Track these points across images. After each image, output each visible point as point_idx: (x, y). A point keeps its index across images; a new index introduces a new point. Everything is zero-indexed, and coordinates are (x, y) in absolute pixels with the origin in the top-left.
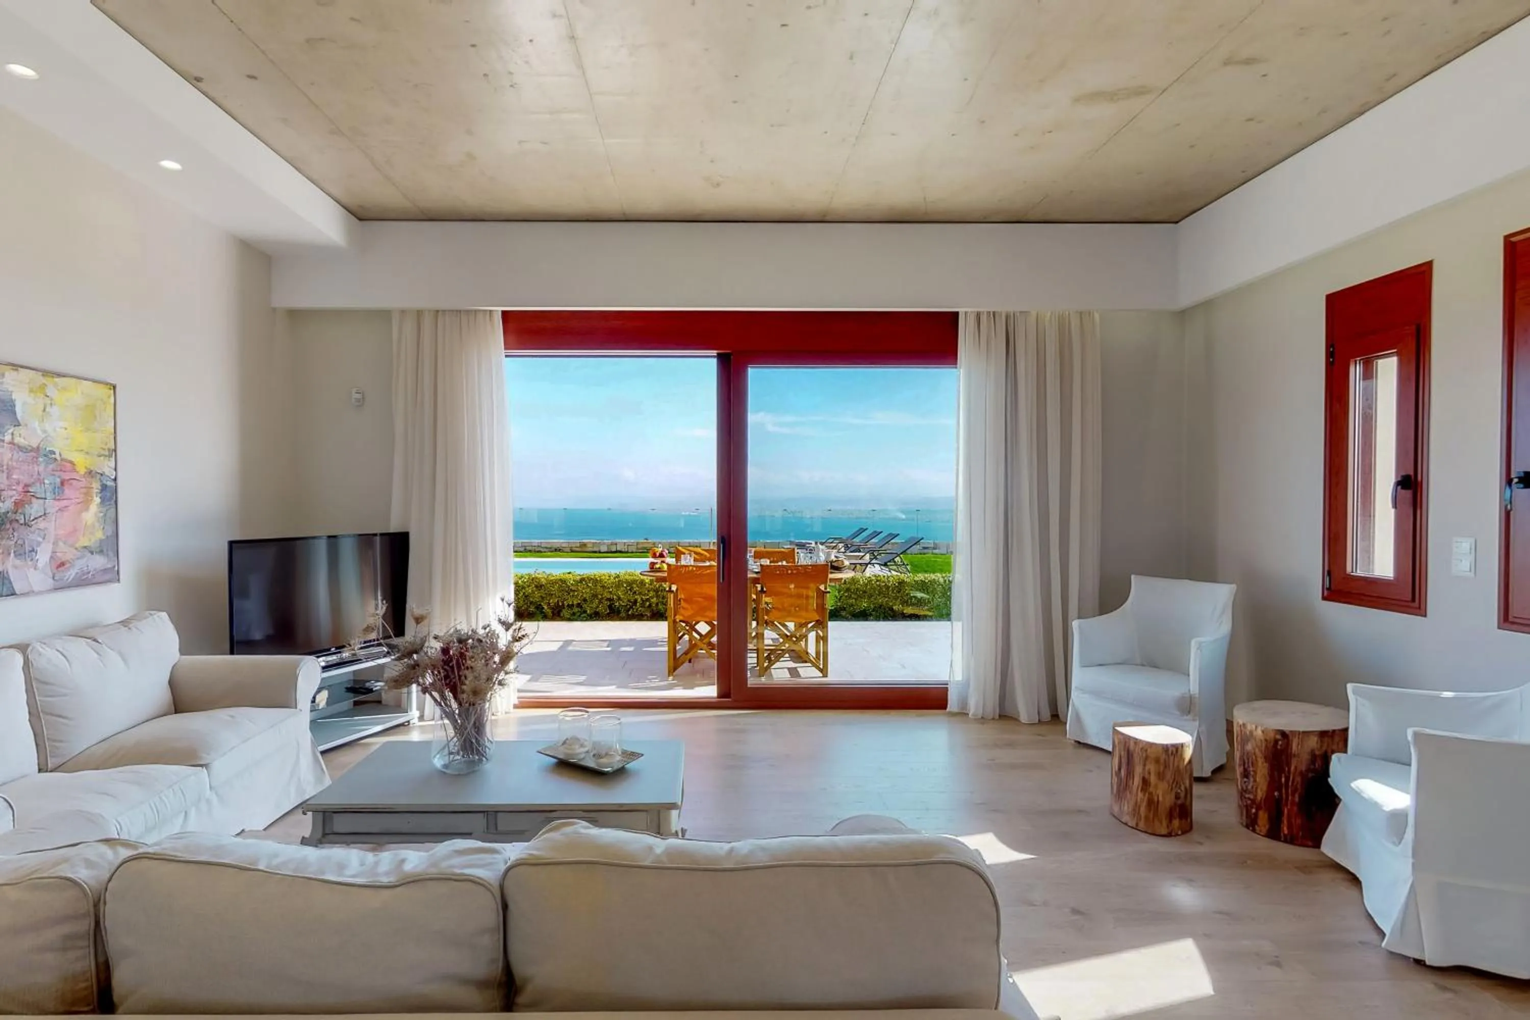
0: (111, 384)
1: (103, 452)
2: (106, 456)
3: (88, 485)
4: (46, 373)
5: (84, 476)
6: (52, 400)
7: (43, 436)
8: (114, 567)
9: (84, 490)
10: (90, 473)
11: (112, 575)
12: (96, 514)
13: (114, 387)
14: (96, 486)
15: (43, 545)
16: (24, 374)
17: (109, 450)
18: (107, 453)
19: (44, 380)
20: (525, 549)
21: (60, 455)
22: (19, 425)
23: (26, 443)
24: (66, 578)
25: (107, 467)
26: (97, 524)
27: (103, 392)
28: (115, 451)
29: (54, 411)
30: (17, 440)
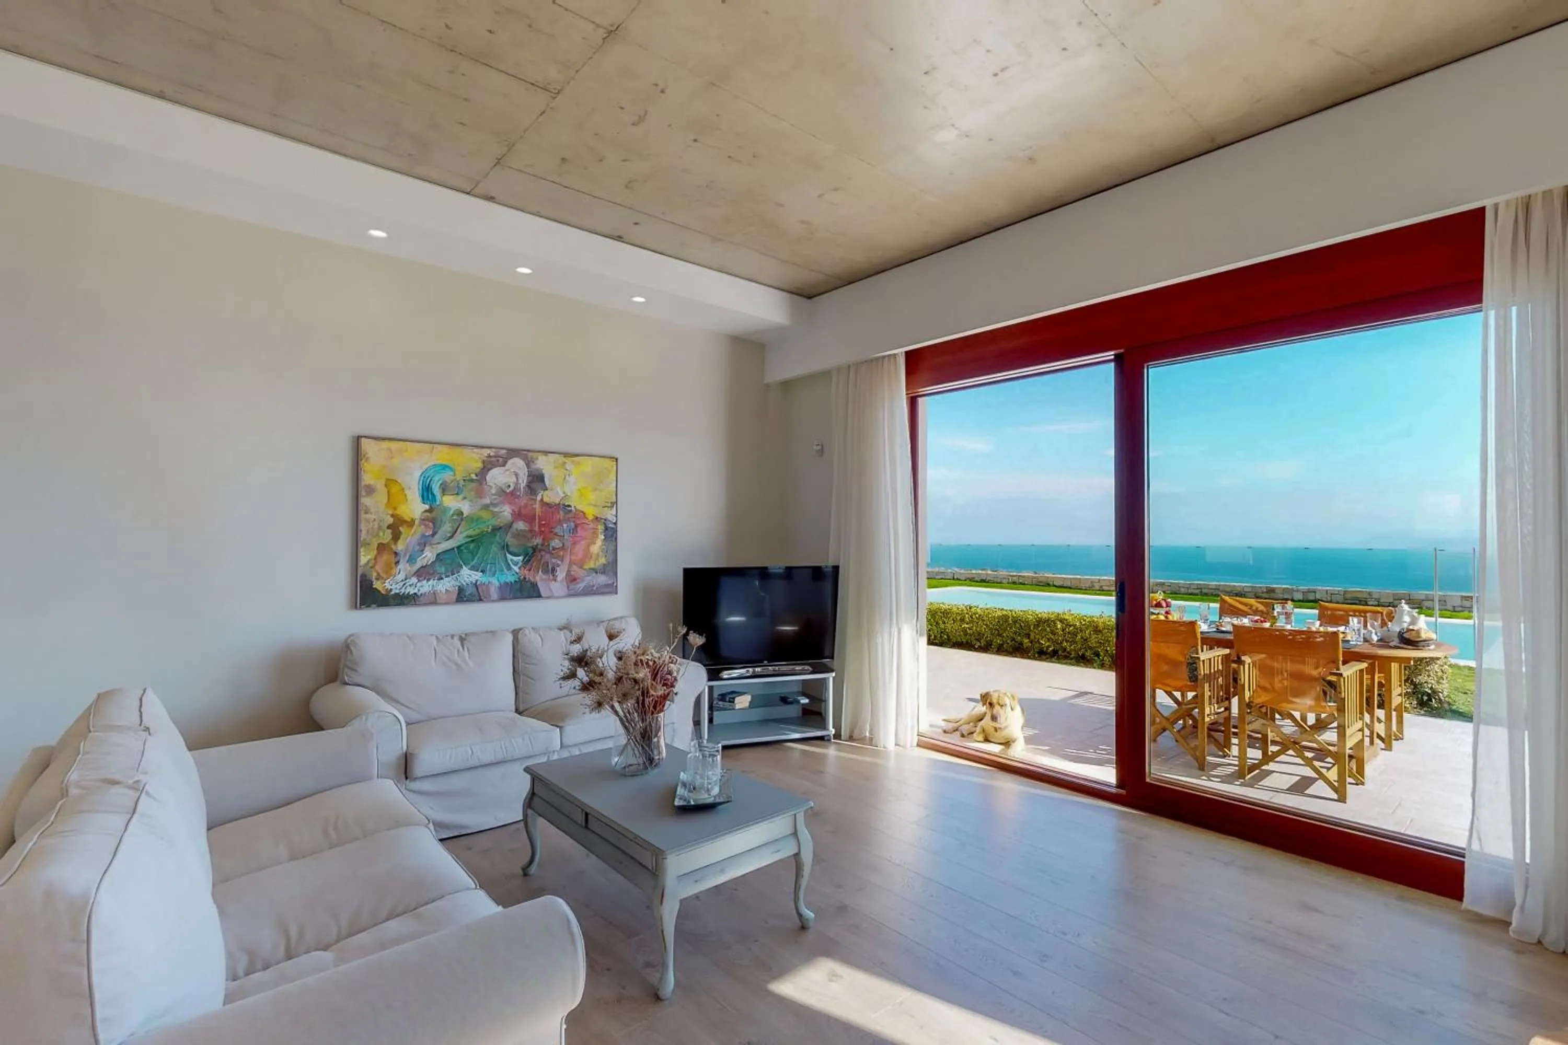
0: (613, 458)
1: (607, 504)
2: (608, 507)
3: (595, 527)
4: (567, 455)
5: (592, 520)
6: (569, 471)
7: (563, 495)
8: (613, 583)
9: (592, 531)
10: (596, 519)
11: (611, 589)
12: (600, 547)
13: (617, 460)
14: (601, 528)
15: (561, 567)
16: (552, 457)
17: (611, 503)
18: (609, 505)
19: (564, 459)
20: (1201, 592)
21: (575, 507)
22: (547, 489)
23: (552, 501)
24: (576, 589)
25: (610, 515)
26: (601, 554)
27: (611, 464)
28: (616, 502)
29: (571, 479)
30: (546, 499)
